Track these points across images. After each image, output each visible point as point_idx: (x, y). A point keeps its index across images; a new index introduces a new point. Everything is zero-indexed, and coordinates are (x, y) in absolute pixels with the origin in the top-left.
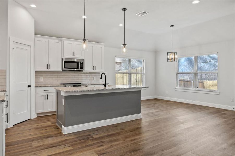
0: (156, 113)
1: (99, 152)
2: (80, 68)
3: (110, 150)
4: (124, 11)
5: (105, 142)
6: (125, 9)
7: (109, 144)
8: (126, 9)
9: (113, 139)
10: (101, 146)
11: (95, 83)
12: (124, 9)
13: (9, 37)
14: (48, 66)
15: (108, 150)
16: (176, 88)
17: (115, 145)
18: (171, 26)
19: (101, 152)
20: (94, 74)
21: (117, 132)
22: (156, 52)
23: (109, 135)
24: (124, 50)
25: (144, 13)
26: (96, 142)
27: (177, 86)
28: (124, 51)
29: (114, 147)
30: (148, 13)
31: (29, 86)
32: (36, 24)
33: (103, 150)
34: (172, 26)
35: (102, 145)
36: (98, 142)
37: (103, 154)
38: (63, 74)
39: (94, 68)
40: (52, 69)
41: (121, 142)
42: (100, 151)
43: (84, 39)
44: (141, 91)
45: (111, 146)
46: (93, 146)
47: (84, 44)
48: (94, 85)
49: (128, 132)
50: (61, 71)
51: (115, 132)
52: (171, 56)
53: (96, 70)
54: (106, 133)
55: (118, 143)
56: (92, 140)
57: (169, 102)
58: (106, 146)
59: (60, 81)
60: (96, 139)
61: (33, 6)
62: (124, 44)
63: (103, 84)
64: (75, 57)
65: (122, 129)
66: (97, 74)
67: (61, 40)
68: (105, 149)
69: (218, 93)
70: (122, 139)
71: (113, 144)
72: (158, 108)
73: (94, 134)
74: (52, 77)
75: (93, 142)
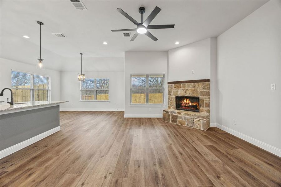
0: (71, 123)
1: (35, 183)
3: (48, 172)
4: (40, 24)
5: (33, 168)
6: (41, 24)
7: (41, 167)
8: (43, 23)
9: (42, 161)
10: (31, 175)
15: (46, 174)
16: (81, 101)
17: (51, 165)
18: (81, 54)
19: (36, 181)
21: (40, 152)
22: (61, 72)
23: (33, 159)
24: (40, 65)
25: (63, 35)
26: (18, 174)
28: (39, 67)
29: (51, 167)
30: (66, 37)
33: (38, 177)
35: (32, 173)
36: (23, 173)
37: (41, 181)
41: (55, 158)
42: (34, 181)
44: (59, 106)
45: (46, 168)
46: (18, 181)
49: (56, 147)
51: (39, 153)
52: (81, 77)
54: (26, 159)
55: (52, 161)
56: (7, 175)
57: (76, 112)
58: (38, 172)
60: (15, 171)
62: (40, 59)
63: (8, 102)
65: (46, 146)
68: (41, 175)
69: (109, 102)
70: (54, 156)
71: (46, 165)
72: (70, 118)
73: (3, 168)
75: (12, 178)
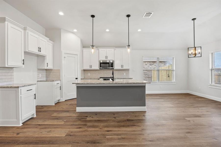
2: (111, 67)
8: (130, 15)
11: (124, 77)
12: (128, 16)
13: (62, 51)
14: (91, 66)
16: (211, 85)
20: (124, 71)
25: (149, 13)
27: (212, 83)
30: (153, 13)
31: (76, 79)
32: (82, 41)
34: (194, 19)
38: (100, 71)
39: (122, 66)
40: (93, 68)
43: (93, 46)
47: (93, 49)
48: (120, 79)
50: (99, 69)
52: (192, 51)
53: (123, 68)
59: (100, 76)
61: (75, 30)
64: (107, 59)
66: (127, 71)
67: (98, 49)
74: (95, 73)
